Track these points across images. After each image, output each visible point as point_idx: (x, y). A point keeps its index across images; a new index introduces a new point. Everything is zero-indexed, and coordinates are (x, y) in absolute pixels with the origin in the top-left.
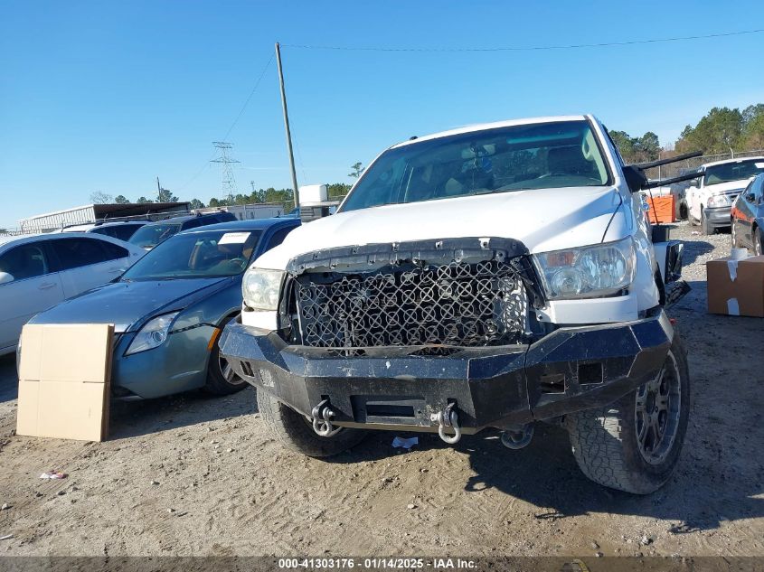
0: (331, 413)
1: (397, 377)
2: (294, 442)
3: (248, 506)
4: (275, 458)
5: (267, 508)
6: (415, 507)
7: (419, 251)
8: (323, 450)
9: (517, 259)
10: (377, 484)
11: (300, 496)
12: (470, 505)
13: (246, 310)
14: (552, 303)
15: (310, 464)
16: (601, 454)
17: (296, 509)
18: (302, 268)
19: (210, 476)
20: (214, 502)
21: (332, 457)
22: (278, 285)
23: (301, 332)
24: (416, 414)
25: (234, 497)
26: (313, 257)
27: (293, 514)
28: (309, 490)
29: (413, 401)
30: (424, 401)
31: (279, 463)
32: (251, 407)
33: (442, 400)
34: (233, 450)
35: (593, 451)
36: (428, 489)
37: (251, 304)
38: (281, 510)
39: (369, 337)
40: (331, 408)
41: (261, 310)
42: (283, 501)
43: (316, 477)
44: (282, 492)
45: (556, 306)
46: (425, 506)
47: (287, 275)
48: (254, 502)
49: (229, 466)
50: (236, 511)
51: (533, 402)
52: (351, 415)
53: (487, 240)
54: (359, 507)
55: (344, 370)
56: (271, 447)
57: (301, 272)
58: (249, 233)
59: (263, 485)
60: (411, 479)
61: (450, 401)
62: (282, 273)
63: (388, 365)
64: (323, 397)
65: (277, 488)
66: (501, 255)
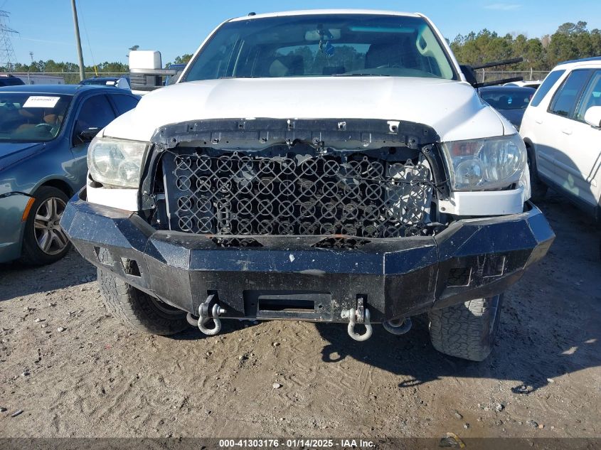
0: (222, 311)
1: (302, 272)
2: (142, 323)
3: (98, 399)
4: (115, 337)
5: (121, 399)
6: (281, 386)
7: (320, 131)
8: (171, 329)
9: (430, 147)
10: (234, 363)
11: (155, 381)
12: (332, 380)
13: (92, 185)
14: (456, 194)
15: (156, 342)
16: (462, 332)
17: (155, 397)
18: (175, 140)
19: (42, 362)
20: (56, 395)
21: (178, 334)
22: (139, 159)
23: (169, 215)
24: (316, 308)
25: (77, 388)
26: (188, 128)
27: (152, 404)
28: (163, 372)
29: (314, 295)
30: (330, 296)
31: (122, 341)
32: (74, 278)
33: (351, 296)
34: (64, 329)
35: (454, 329)
36: (287, 366)
37: (99, 179)
38: (138, 400)
39: (255, 223)
40: (222, 305)
41: (112, 187)
42: (136, 389)
43: (167, 357)
44: (133, 377)
45: (461, 198)
46: (290, 385)
47: (153, 148)
48: (104, 391)
49: (64, 349)
50: (85, 405)
51: (439, 294)
52: (243, 310)
53: (397, 124)
54: (223, 390)
55: (239, 262)
56: (107, 324)
57: (173, 145)
58: (58, 98)
59: (109, 369)
60: (267, 355)
61: (358, 296)
62: (145, 145)
63: (292, 258)
64: (209, 293)
65: (126, 373)
66: (414, 141)
